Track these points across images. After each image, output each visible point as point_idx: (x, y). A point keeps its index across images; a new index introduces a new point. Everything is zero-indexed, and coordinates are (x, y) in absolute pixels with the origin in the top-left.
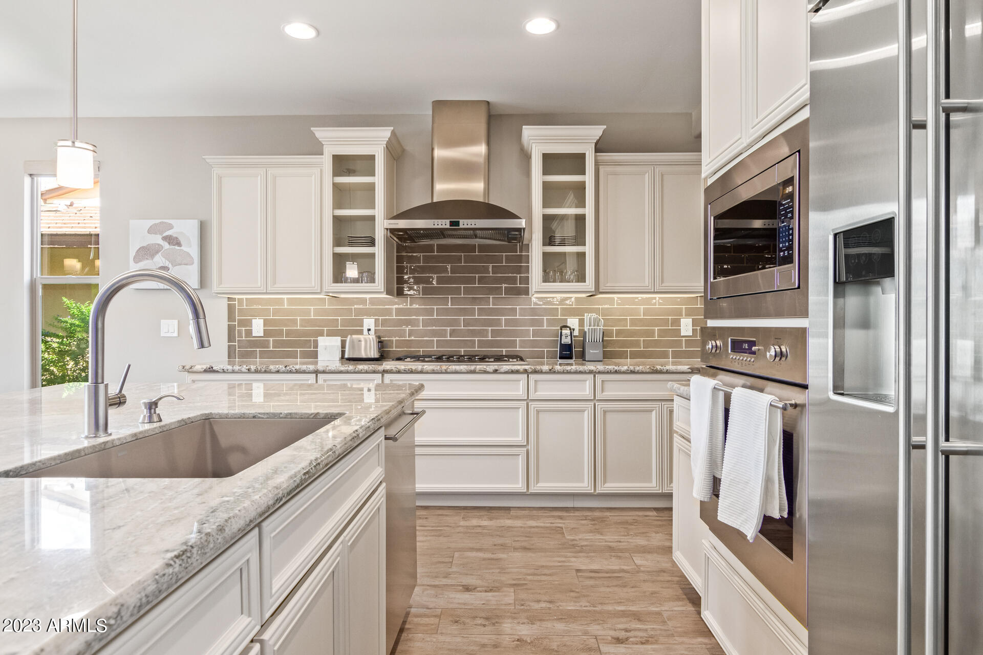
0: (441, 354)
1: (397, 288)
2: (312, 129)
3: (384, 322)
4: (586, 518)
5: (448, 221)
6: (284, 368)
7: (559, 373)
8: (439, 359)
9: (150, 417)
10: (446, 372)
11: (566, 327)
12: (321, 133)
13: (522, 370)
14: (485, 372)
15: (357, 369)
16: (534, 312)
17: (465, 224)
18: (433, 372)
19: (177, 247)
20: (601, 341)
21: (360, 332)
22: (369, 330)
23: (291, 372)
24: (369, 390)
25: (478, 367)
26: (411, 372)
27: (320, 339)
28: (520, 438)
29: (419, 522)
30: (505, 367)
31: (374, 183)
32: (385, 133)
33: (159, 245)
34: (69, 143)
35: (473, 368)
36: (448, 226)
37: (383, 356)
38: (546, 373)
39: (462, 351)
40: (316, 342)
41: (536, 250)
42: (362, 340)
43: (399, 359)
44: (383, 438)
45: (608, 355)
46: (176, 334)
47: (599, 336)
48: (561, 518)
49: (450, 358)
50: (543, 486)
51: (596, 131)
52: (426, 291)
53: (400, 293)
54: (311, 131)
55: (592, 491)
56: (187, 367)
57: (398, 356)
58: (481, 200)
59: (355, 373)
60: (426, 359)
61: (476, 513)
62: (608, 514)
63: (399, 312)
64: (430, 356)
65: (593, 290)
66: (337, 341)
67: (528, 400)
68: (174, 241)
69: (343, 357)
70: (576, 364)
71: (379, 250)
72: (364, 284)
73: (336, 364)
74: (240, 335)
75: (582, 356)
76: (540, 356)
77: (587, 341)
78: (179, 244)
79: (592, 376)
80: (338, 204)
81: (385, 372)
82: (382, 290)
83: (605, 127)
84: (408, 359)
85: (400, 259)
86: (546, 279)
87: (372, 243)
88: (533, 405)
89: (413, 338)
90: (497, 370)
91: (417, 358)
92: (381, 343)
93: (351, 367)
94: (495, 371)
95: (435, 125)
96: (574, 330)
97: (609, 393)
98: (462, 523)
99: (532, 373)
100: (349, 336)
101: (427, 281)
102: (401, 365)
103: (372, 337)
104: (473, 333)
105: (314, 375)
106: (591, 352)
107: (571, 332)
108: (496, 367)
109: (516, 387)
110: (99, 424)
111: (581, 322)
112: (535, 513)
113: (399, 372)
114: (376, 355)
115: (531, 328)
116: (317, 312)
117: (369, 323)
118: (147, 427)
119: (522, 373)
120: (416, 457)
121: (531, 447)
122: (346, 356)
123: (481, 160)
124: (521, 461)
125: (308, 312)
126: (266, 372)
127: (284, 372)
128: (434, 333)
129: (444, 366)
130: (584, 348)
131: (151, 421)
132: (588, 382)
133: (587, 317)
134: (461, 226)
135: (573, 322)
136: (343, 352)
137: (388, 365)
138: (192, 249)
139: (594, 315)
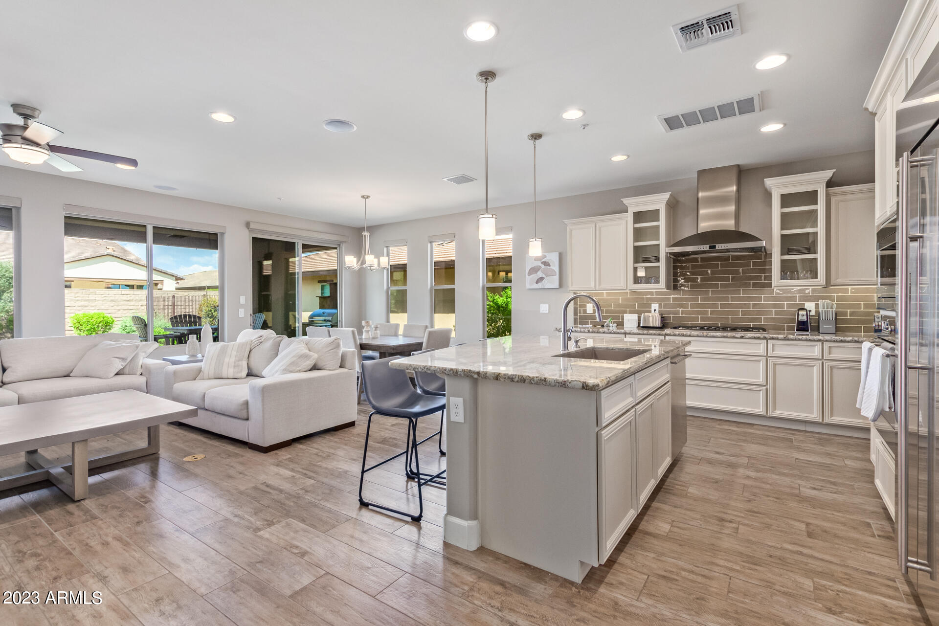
0: (703, 325)
1: (673, 285)
2: (622, 199)
3: (665, 306)
4: (814, 437)
5: (708, 246)
6: (607, 331)
7: (792, 340)
8: (702, 328)
9: (576, 346)
10: (707, 337)
11: (803, 309)
12: (626, 201)
13: (762, 337)
14: (734, 337)
15: (649, 333)
16: (776, 298)
17: (720, 247)
18: (698, 336)
19: (548, 267)
20: (833, 319)
21: (650, 311)
22: (655, 310)
23: (611, 333)
24: (655, 346)
25: (729, 334)
26: (683, 335)
27: (625, 315)
28: (761, 380)
29: (688, 422)
30: (749, 335)
31: (659, 226)
32: (666, 196)
33: (540, 266)
34: (534, 240)
35: (725, 334)
36: (708, 249)
37: (664, 326)
38: (781, 340)
39: (719, 324)
40: (623, 318)
41: (776, 259)
42: (651, 316)
43: (675, 328)
44: (670, 362)
45: (838, 330)
46: (547, 312)
47: (832, 316)
48: (793, 434)
49: (709, 328)
50: (778, 413)
51: (828, 174)
52: (692, 287)
53: (675, 288)
54: (622, 201)
55: (821, 421)
56: (558, 329)
57: (674, 326)
58: (734, 229)
59: (648, 335)
60: (693, 328)
61: (728, 423)
62: (835, 438)
63: (675, 299)
64: (696, 327)
65: (824, 284)
66: (635, 316)
67: (767, 357)
68: (546, 264)
69: (639, 325)
70: (811, 335)
71: (662, 265)
72: (652, 284)
73: (635, 330)
74: (580, 313)
75: (817, 329)
76: (781, 328)
77: (821, 319)
78: (549, 265)
79: (821, 343)
80: (636, 239)
81: (666, 335)
82: (664, 287)
83: (835, 170)
84: (681, 328)
85: (675, 268)
86: (783, 278)
87: (657, 260)
88: (770, 360)
89: (684, 315)
90: (743, 336)
91: (687, 327)
92: (662, 318)
93: (645, 332)
94: (742, 337)
95: (700, 185)
96: (810, 311)
97: (835, 355)
98: (718, 427)
99: (770, 339)
100: (643, 314)
101: (695, 280)
102: (677, 332)
103: (657, 314)
104: (728, 313)
105: (624, 335)
106: (824, 327)
107: (807, 313)
108: (743, 335)
109: (760, 348)
110: (565, 347)
111: (817, 306)
112: (773, 429)
113: (675, 335)
114: (660, 325)
115: (774, 310)
116: (623, 300)
117: (655, 306)
118: (575, 349)
119: (762, 339)
120: (687, 385)
121: (770, 386)
122: (641, 325)
123: (734, 194)
124: (762, 395)
125: (618, 300)
126: (597, 332)
127: (607, 333)
128: (698, 313)
129: (705, 333)
130: (819, 323)
131: (576, 348)
132: (817, 347)
133: (821, 302)
134: (717, 248)
135: (810, 306)
136: (639, 323)
137: (668, 331)
138: (555, 267)
139: (828, 301)
